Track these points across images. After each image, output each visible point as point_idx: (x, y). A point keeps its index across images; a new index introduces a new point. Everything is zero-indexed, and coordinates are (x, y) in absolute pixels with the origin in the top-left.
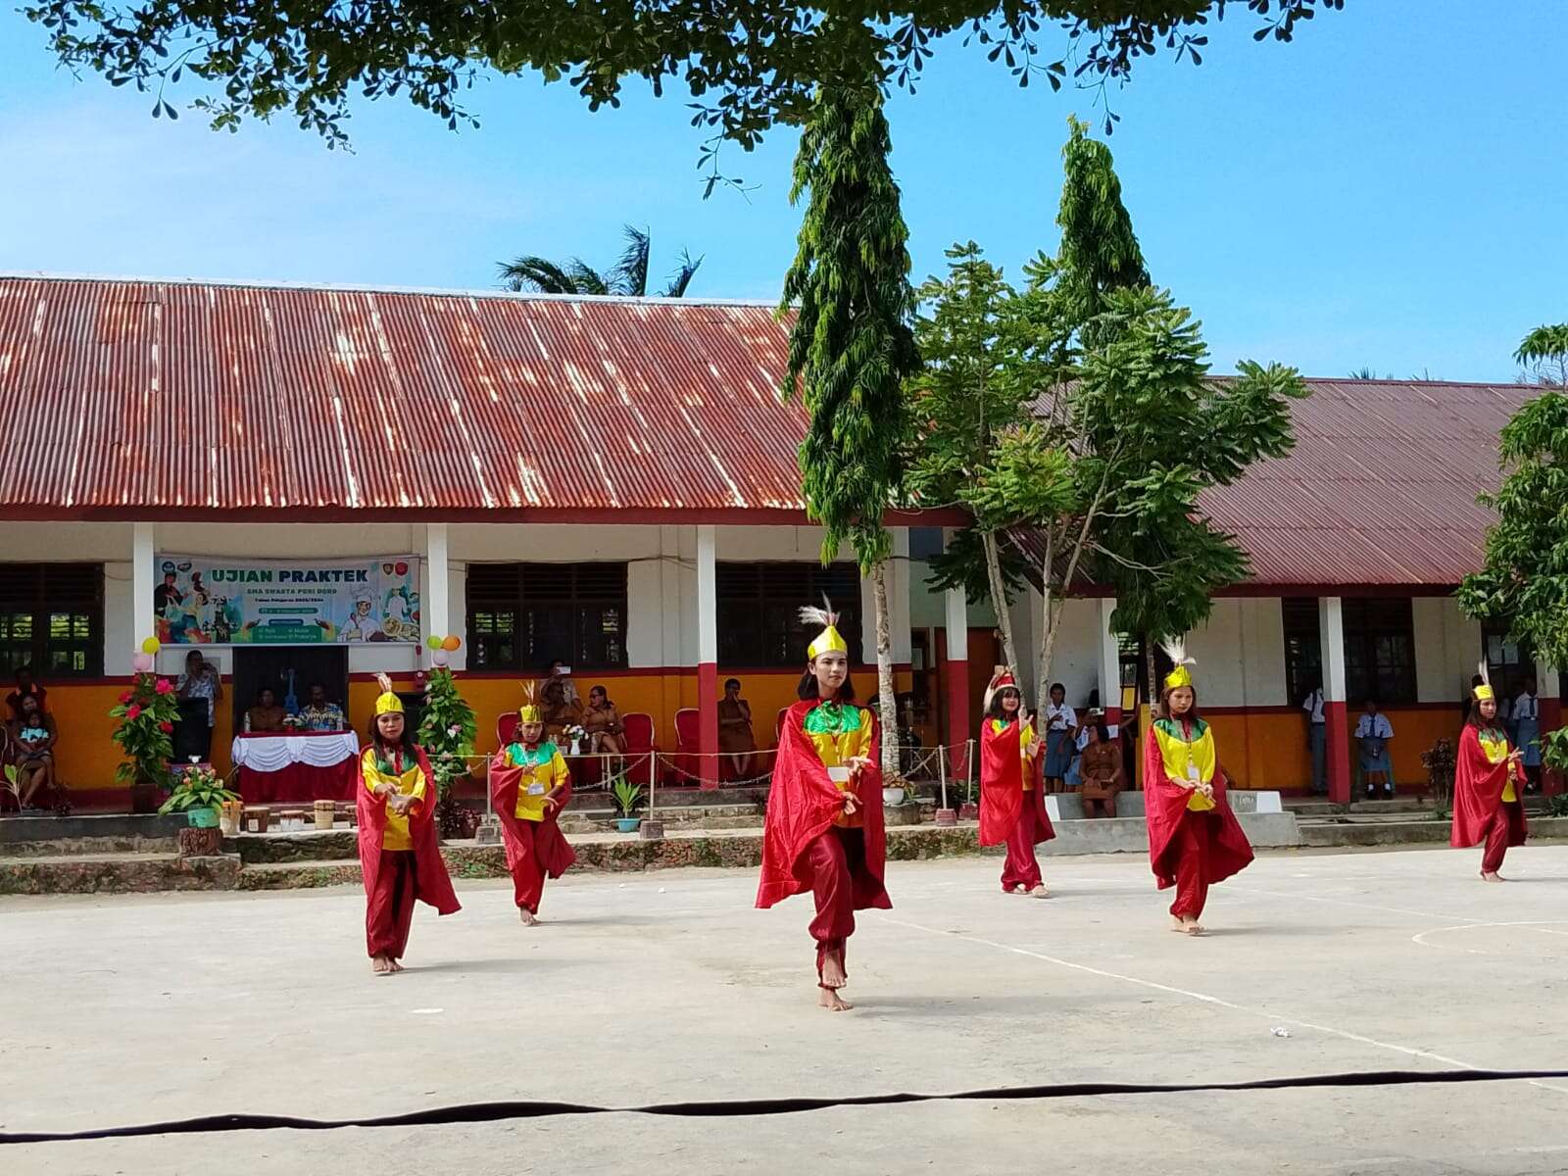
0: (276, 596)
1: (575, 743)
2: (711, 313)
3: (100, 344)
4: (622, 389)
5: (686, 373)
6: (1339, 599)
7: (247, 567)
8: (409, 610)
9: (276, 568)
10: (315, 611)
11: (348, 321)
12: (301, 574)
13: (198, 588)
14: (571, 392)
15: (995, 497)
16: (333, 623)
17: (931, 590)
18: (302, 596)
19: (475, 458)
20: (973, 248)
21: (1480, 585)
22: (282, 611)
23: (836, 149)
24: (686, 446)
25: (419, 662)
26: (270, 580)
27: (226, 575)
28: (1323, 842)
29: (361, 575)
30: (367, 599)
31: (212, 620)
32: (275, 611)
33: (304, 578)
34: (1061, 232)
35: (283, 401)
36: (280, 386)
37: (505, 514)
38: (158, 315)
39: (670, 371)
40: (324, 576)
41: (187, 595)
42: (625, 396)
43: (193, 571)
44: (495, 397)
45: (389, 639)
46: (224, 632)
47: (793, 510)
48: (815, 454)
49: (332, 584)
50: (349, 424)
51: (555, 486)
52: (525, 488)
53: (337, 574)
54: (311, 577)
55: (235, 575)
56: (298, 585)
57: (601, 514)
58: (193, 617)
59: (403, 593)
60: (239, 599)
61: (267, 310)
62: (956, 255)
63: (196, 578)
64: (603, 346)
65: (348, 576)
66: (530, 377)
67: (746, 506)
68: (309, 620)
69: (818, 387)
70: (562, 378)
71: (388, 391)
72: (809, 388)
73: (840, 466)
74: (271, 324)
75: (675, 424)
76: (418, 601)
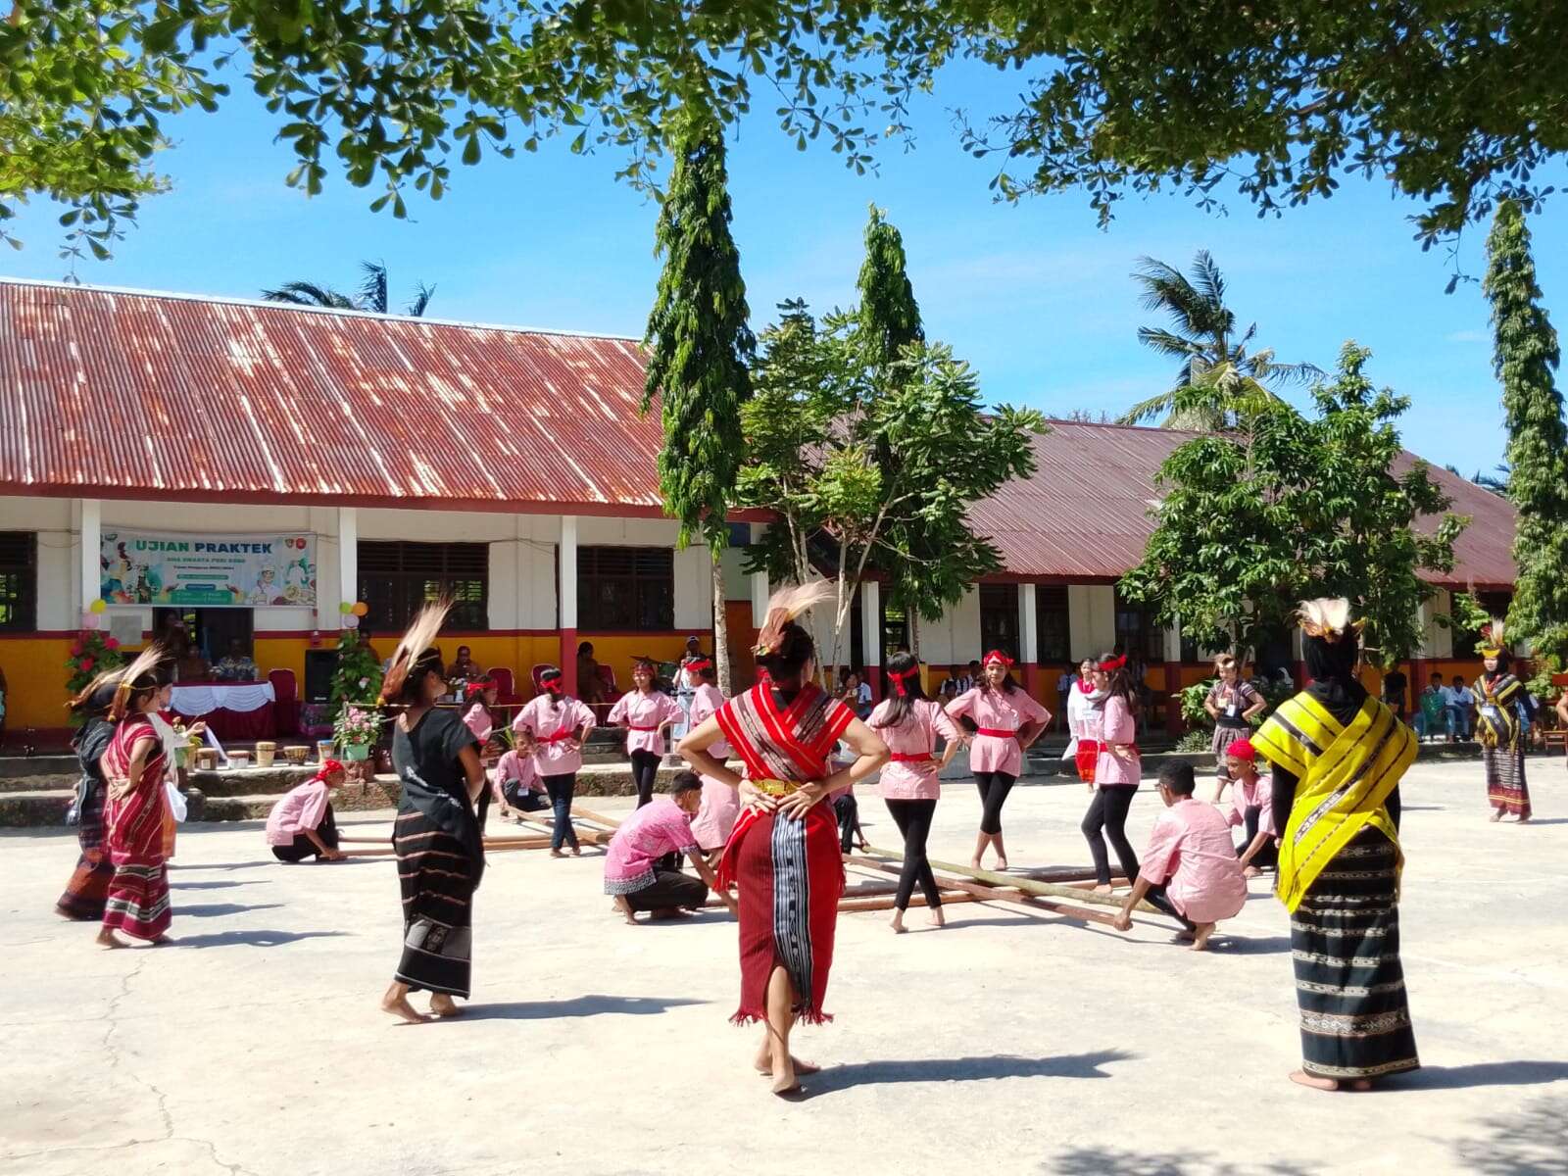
0: (193, 564)
1: (460, 693)
2: (536, 340)
3: (22, 338)
4: (481, 399)
5: (527, 389)
6: (1033, 586)
7: (168, 538)
8: (307, 579)
9: (191, 539)
10: (227, 577)
11: (236, 330)
12: (214, 546)
13: (123, 556)
14: (439, 400)
15: (819, 502)
16: (241, 588)
17: (745, 573)
18: (215, 564)
19: (375, 453)
20: (801, 303)
21: (1138, 578)
22: (197, 577)
23: (694, 216)
24: (544, 448)
25: (315, 623)
26: (187, 550)
27: (148, 545)
28: (1045, 772)
29: (267, 548)
30: (272, 569)
31: (135, 583)
32: (191, 577)
33: (217, 549)
34: (861, 295)
35: (197, 397)
36: (192, 383)
37: (411, 502)
38: (68, 315)
39: (516, 386)
40: (234, 548)
41: (113, 562)
42: (484, 405)
43: (119, 540)
44: (378, 402)
45: (290, 603)
46: (145, 594)
47: (643, 506)
48: (672, 463)
49: (242, 555)
50: (261, 421)
51: (450, 482)
52: (423, 481)
53: (246, 546)
54: (223, 548)
55: (157, 545)
56: (211, 555)
57: (489, 504)
58: (118, 581)
59: (302, 564)
60: (160, 566)
61: (163, 317)
62: (785, 307)
63: (121, 546)
64: (455, 362)
65: (255, 548)
66: (402, 385)
67: (606, 501)
68: (220, 585)
69: (676, 408)
70: (429, 388)
71: (285, 391)
72: (667, 408)
73: (692, 474)
74: (170, 329)
75: (530, 429)
76: (314, 571)
